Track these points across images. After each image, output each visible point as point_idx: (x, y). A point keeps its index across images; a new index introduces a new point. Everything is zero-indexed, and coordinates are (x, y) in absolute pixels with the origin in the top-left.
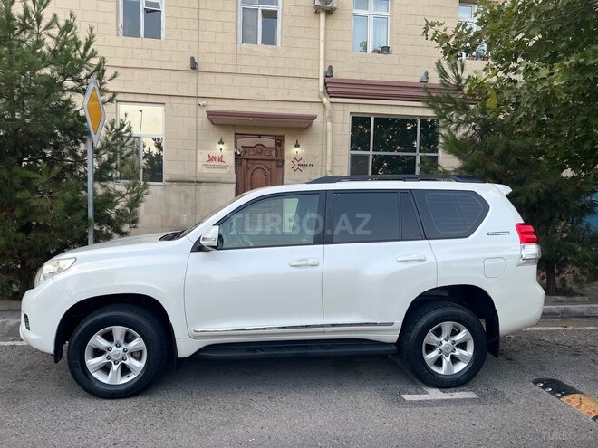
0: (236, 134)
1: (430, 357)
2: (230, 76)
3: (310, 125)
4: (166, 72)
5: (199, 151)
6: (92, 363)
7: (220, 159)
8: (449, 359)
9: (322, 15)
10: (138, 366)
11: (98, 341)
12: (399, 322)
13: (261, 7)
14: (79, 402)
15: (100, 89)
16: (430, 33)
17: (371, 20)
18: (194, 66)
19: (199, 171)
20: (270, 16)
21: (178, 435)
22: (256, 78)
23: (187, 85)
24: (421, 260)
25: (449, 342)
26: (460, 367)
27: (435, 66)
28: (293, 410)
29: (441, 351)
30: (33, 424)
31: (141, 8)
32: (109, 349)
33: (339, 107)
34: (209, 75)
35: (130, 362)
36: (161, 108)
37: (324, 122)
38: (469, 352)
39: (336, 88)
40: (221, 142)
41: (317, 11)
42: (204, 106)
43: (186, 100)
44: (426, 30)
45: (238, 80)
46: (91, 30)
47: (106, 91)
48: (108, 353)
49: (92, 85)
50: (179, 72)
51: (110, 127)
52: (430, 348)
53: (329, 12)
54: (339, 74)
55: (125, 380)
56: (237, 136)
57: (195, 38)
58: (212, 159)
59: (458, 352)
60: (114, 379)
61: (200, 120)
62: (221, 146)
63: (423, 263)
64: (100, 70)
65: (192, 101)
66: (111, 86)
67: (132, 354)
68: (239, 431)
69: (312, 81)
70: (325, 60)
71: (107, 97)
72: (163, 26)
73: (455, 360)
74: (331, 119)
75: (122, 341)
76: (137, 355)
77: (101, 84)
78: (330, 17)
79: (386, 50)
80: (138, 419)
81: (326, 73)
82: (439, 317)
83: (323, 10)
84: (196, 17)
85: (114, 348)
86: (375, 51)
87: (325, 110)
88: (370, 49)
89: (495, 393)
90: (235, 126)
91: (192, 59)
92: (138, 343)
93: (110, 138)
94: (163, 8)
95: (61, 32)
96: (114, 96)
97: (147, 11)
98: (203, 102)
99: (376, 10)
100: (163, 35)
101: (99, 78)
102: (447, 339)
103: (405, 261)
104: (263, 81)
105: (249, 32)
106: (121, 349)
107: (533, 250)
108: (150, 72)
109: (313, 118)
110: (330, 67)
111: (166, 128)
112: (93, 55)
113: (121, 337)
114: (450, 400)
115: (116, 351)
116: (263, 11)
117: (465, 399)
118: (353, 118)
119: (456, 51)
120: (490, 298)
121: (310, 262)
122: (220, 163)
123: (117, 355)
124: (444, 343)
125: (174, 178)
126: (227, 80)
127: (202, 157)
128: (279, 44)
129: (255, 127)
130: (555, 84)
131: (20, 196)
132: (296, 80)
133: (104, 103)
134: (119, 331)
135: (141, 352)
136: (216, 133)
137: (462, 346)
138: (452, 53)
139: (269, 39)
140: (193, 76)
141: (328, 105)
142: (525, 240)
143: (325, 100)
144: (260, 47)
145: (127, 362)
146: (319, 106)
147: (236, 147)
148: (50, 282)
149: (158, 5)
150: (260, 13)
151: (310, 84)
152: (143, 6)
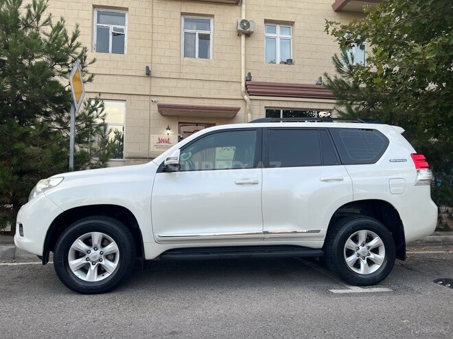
0: (179, 123)
1: (350, 260)
2: (175, 81)
3: (235, 116)
4: (128, 78)
5: (152, 135)
6: (74, 263)
7: (168, 141)
8: (365, 261)
9: (243, 37)
10: (112, 266)
11: (79, 244)
12: (324, 230)
13: (198, 32)
14: (62, 296)
15: (82, 71)
16: (331, 29)
17: (278, 41)
18: (148, 73)
19: (151, 150)
20: (205, 38)
21: (147, 315)
22: (194, 82)
23: (143, 86)
24: (340, 180)
25: (365, 247)
26: (375, 268)
27: (332, 60)
28: (242, 299)
29: (359, 255)
30: (23, 310)
31: (110, 33)
32: (88, 252)
33: (256, 103)
34: (159, 80)
35: (105, 263)
36: (123, 104)
37: (246, 113)
38: (382, 256)
39: (254, 89)
40: (168, 129)
41: (239, 34)
42: (155, 102)
43: (142, 98)
44: (327, 27)
45: (181, 83)
46: (77, 27)
47: (87, 72)
48: (87, 255)
49: (76, 67)
50: (137, 78)
51: (87, 103)
52: (350, 253)
53: (248, 35)
54: (256, 79)
55: (101, 278)
56: (181, 124)
57: (150, 53)
58: (161, 141)
59: (372, 256)
60: (92, 277)
61: (152, 112)
62: (168, 131)
63: (341, 183)
64: (82, 57)
65: (147, 98)
66: (91, 69)
67: (107, 257)
68: (199, 312)
69: (236, 84)
70: (246, 69)
71: (87, 77)
72: (126, 45)
73: (370, 262)
74: (250, 111)
75: (99, 245)
76: (110, 257)
77: (83, 67)
78: (248, 38)
79: (290, 62)
80: (112, 306)
81: (246, 78)
82: (356, 226)
83: (243, 33)
84: (150, 38)
85: (93, 251)
86: (282, 62)
87: (246, 105)
88: (278, 62)
89: (406, 288)
90: (178, 117)
91: (147, 68)
92: (112, 247)
93: (87, 112)
94: (126, 33)
95: (54, 30)
96: (92, 76)
97: (114, 35)
98: (155, 99)
99: (282, 33)
100: (126, 51)
101: (82, 63)
102: (363, 245)
103: (327, 181)
104: (200, 83)
105: (189, 49)
106: (98, 252)
107: (425, 174)
108: (115, 77)
109: (238, 110)
110: (250, 74)
111: (126, 119)
112: (78, 45)
113: (98, 242)
114: (370, 293)
115: (94, 254)
116: (199, 35)
117: (382, 292)
118: (267, 111)
119: (350, 42)
120: (396, 210)
121: (252, 181)
122: (167, 144)
123: (95, 257)
124: (361, 248)
125: (132, 155)
126: (173, 83)
127: (154, 139)
128: (211, 58)
129: (194, 117)
130: (427, 58)
131: (17, 146)
132: (224, 83)
133: (84, 82)
134: (97, 236)
135: (114, 254)
136: (165, 122)
137: (376, 250)
138: (347, 44)
139: (204, 54)
140: (148, 80)
141: (248, 101)
142: (419, 166)
143: (246, 97)
144: (197, 60)
145: (103, 263)
146: (242, 102)
147: (179, 132)
148: (42, 196)
149: (122, 30)
150: (197, 36)
151: (235, 86)
152: (111, 31)
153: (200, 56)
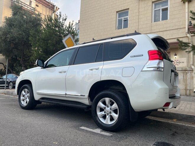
1: (99, 114)
6: (22, 98)
12: (87, 95)
20: (165, 10)
29: (105, 112)
49: (69, 36)
57: (138, 25)
84: (138, 18)
100: (128, 26)
105: (157, 18)
120: (125, 87)
124: (107, 108)
128: (168, 19)
141: (190, 37)
149: (127, 18)
150: (161, 10)
151: (181, 31)
152: (123, 20)
153: (162, 20)
